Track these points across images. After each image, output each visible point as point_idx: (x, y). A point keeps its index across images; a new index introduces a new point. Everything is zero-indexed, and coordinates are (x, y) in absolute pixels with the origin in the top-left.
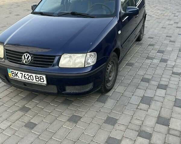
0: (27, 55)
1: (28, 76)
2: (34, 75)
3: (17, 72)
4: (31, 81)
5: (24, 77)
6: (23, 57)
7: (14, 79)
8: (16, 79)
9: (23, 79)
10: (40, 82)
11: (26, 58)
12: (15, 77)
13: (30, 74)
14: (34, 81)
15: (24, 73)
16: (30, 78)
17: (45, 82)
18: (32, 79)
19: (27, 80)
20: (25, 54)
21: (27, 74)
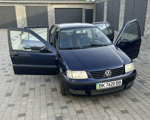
0: (108, 71)
1: (112, 83)
2: (115, 82)
3: (103, 83)
4: (113, 86)
5: (109, 84)
6: (106, 73)
7: (100, 89)
8: (102, 89)
9: (108, 86)
10: (118, 85)
11: (108, 73)
12: (102, 87)
13: (113, 82)
14: (115, 85)
15: (109, 83)
16: (112, 85)
17: (121, 84)
18: (114, 84)
19: (110, 86)
20: (107, 71)
21: (111, 82)
